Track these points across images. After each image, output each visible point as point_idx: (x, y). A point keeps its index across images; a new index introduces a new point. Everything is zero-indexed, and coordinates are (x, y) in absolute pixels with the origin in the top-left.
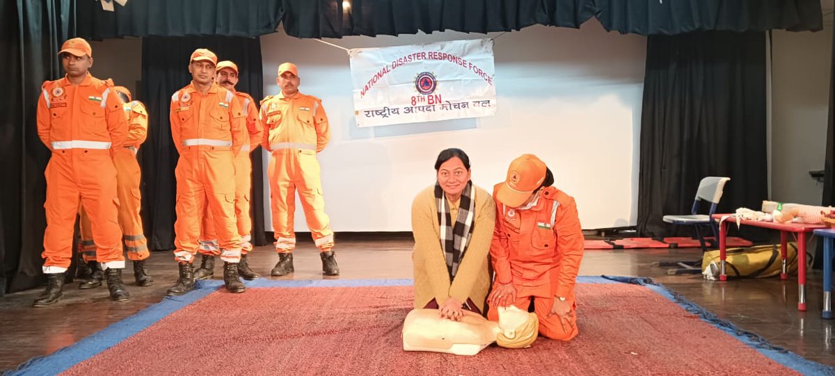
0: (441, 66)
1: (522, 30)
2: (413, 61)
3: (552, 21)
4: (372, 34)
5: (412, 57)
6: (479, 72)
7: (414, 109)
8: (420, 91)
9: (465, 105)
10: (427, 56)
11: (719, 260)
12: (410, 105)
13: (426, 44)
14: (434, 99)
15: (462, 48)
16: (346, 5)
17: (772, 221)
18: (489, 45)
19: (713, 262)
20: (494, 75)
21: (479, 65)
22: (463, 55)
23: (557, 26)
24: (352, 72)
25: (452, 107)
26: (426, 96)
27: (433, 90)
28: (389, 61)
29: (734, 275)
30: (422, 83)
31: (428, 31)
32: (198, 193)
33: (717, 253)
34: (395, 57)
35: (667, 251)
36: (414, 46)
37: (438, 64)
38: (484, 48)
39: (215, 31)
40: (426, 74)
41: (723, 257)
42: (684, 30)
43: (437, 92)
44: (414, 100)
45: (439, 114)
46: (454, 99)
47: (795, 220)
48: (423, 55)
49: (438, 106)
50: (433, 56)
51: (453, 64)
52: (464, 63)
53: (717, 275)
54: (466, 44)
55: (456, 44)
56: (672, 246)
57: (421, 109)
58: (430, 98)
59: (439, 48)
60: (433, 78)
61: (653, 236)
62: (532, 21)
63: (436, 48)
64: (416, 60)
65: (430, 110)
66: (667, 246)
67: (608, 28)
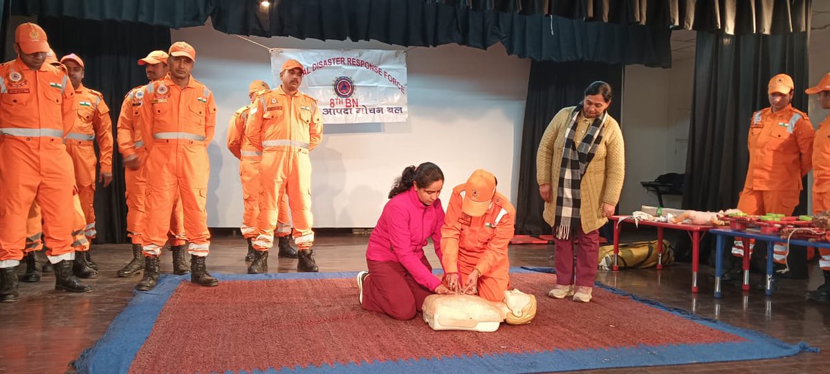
0: (357, 73)
1: (438, 46)
2: (333, 65)
3: (464, 42)
4: (301, 36)
5: (333, 61)
6: (393, 80)
7: (332, 111)
8: (339, 95)
9: (380, 110)
10: (346, 61)
11: (612, 253)
12: (329, 107)
13: (345, 50)
14: (351, 102)
15: (379, 56)
16: (266, 4)
17: (666, 222)
18: (403, 56)
19: (608, 255)
20: (406, 85)
21: (393, 74)
22: (379, 64)
23: (468, 46)
24: (272, 71)
25: (368, 111)
26: (344, 99)
27: (350, 94)
28: (310, 64)
29: (623, 265)
30: (341, 86)
31: (355, 39)
32: (172, 187)
33: (612, 247)
34: (315, 60)
35: (546, 247)
36: (334, 51)
37: (356, 70)
38: (398, 60)
39: (136, 17)
40: (345, 78)
41: (616, 251)
42: (569, 59)
43: (354, 96)
44: (332, 103)
45: (355, 117)
46: (370, 104)
47: (685, 221)
48: (342, 60)
49: (354, 110)
50: (351, 62)
51: (370, 71)
52: (379, 71)
53: (611, 267)
54: (382, 54)
55: (373, 52)
56: (550, 242)
57: (339, 111)
58: (348, 101)
59: (358, 55)
60: (351, 83)
61: (530, 233)
62: (449, 39)
63: (354, 55)
64: (336, 65)
65: (347, 113)
66: (546, 242)
67: (510, 52)
